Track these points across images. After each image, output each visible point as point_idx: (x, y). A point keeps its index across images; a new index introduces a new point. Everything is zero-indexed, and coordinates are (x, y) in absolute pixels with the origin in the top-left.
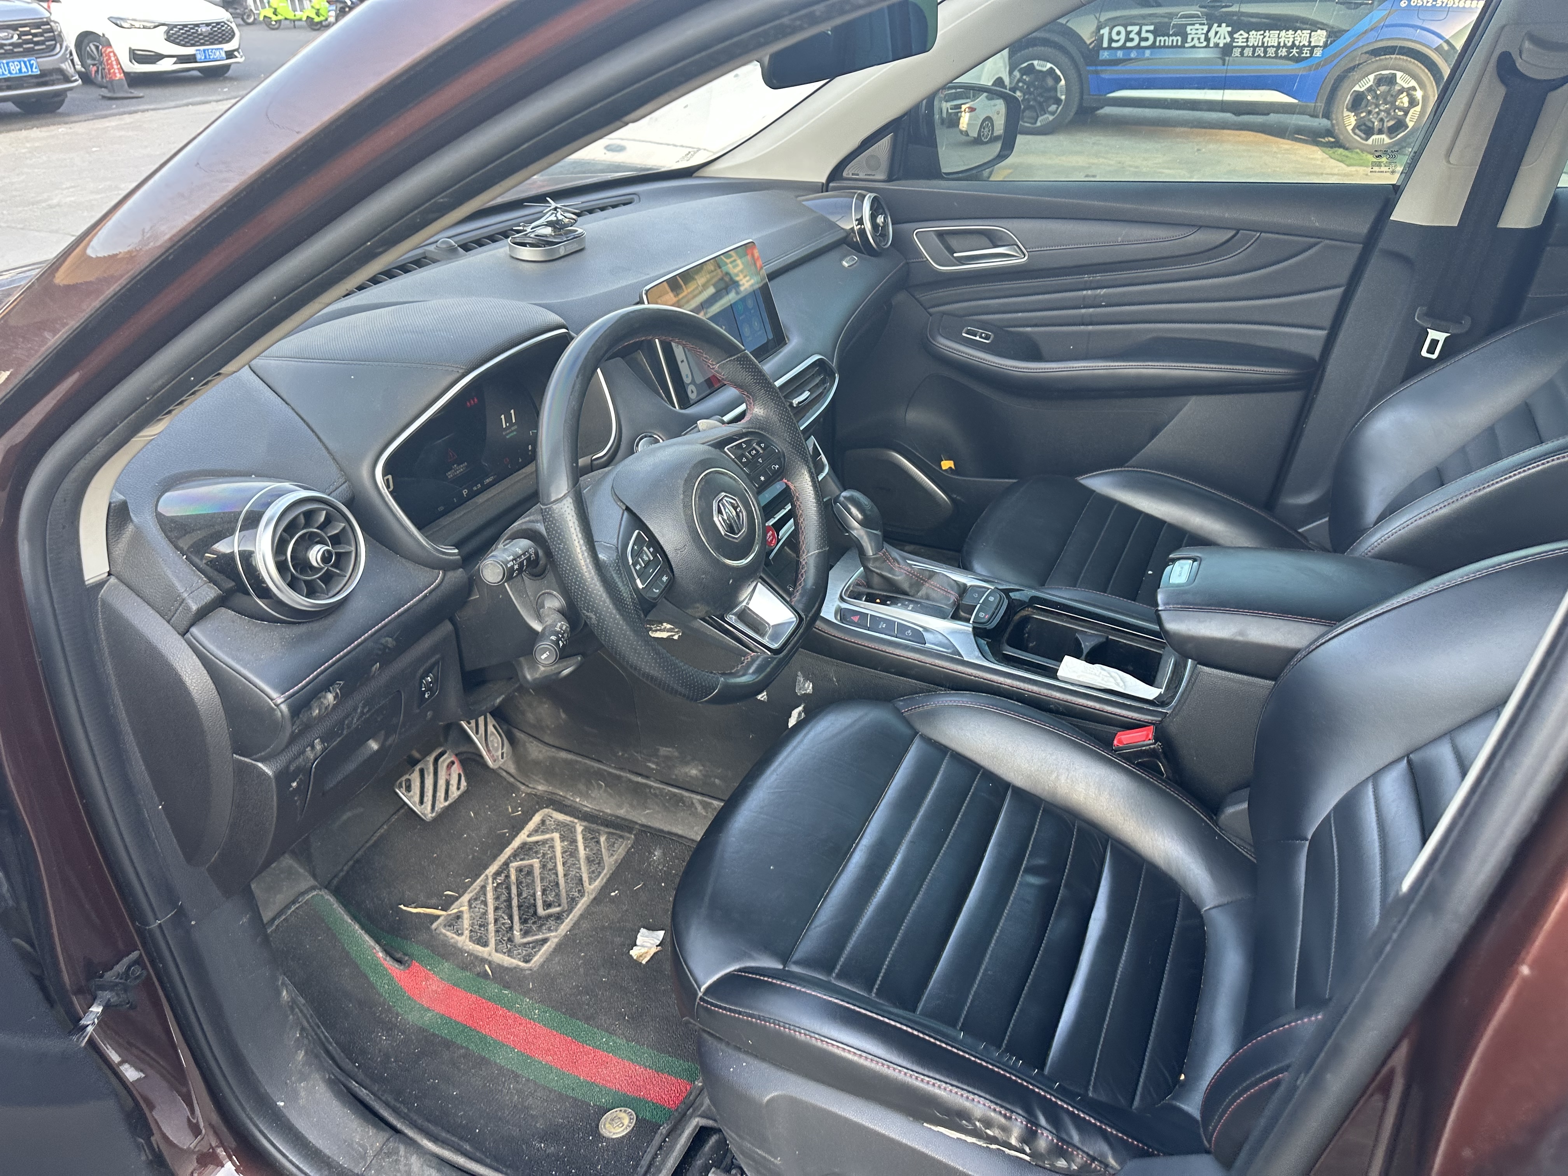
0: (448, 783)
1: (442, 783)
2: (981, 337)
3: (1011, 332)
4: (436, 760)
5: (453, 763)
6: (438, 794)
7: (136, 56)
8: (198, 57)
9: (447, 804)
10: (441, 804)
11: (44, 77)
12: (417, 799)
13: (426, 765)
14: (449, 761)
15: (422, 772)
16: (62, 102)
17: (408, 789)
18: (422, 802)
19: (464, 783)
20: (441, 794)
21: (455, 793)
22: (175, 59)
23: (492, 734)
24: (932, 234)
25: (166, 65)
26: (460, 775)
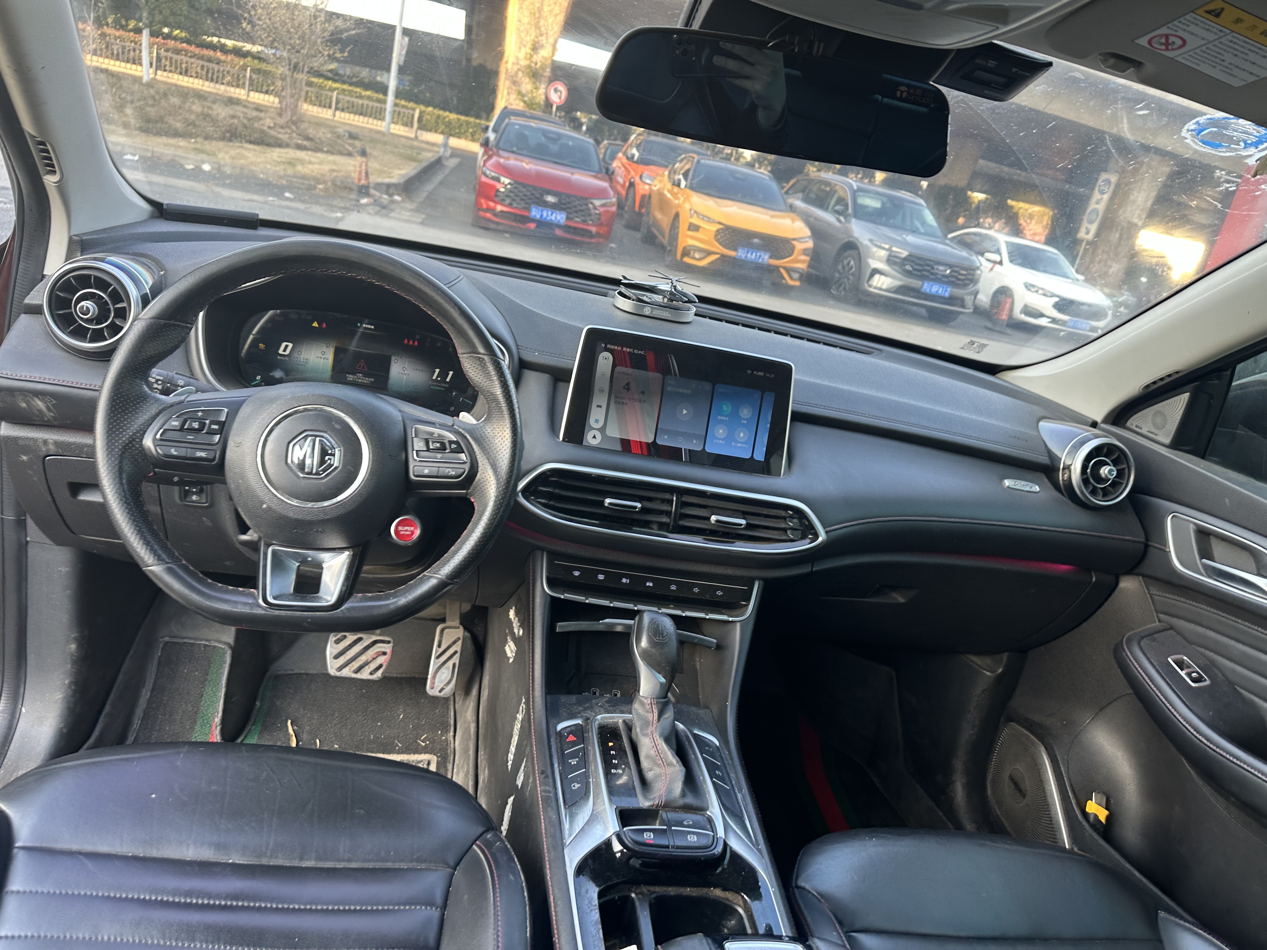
0: (366, 664)
1: (363, 658)
2: (1189, 675)
3: (1240, 694)
4: (375, 642)
5: (384, 653)
6: (354, 663)
7: (1027, 311)
8: (1068, 324)
9: (354, 676)
10: (346, 672)
11: (951, 300)
12: (336, 652)
13: (367, 639)
14: (383, 650)
15: (360, 639)
16: (955, 319)
17: (338, 642)
18: (336, 657)
19: (379, 674)
20: (356, 665)
21: (365, 675)
22: (1050, 320)
23: (448, 668)
24: (1192, 526)
25: (1043, 322)
26: (380, 666)
